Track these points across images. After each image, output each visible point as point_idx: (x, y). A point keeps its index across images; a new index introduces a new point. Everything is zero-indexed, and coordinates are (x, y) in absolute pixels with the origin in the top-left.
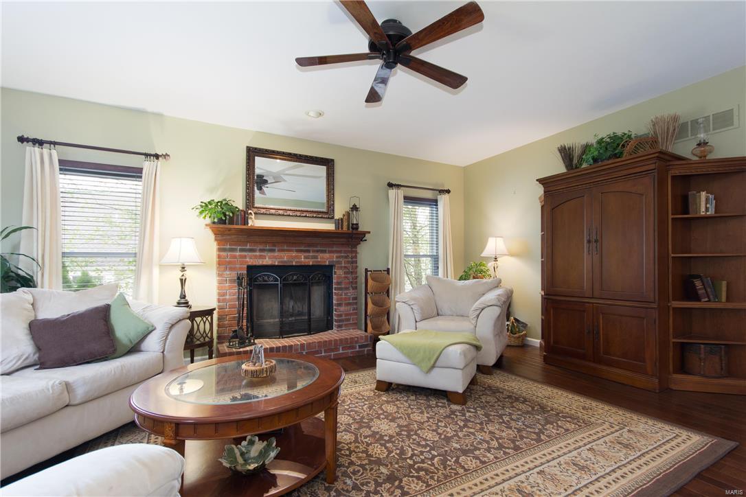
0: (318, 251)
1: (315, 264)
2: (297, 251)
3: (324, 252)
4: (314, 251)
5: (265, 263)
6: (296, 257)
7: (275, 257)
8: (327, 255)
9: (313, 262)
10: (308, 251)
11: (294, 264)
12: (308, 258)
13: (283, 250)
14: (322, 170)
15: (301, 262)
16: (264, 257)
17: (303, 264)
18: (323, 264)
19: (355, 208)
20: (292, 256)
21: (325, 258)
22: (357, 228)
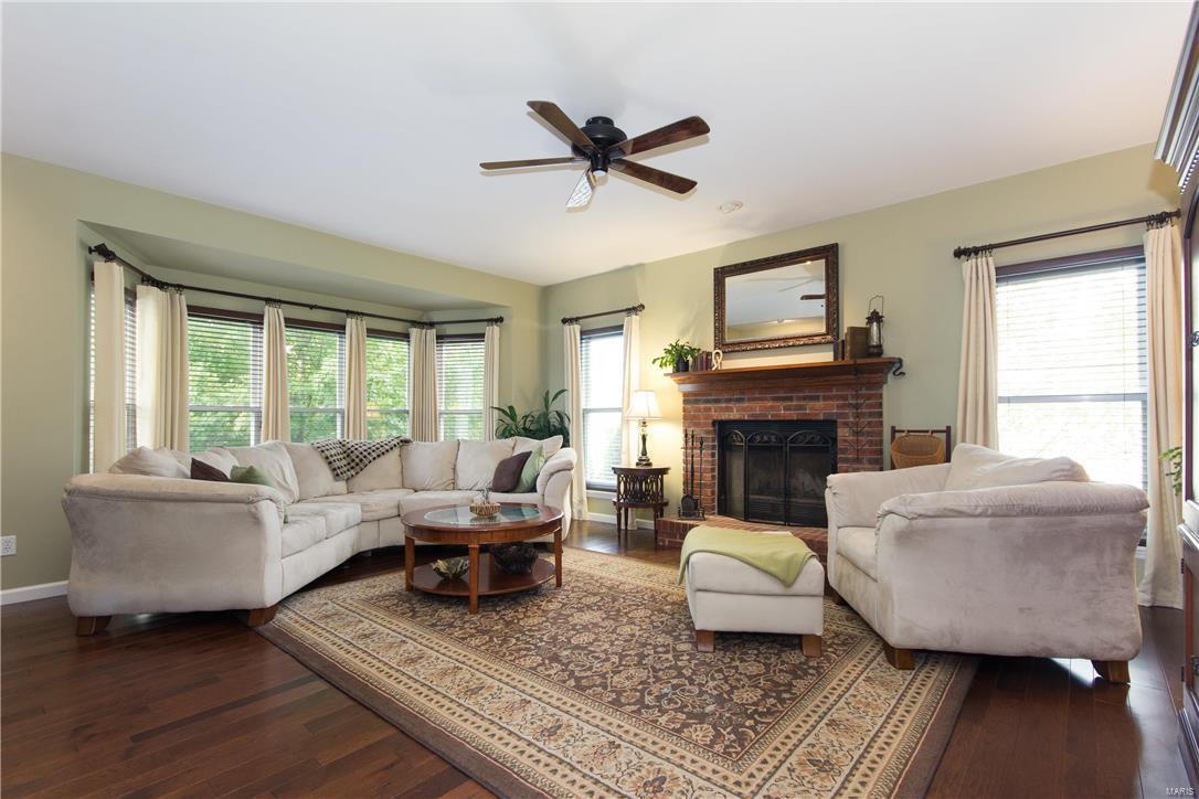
0: (804, 398)
1: (800, 418)
2: (774, 399)
3: (816, 398)
4: (799, 399)
5: (732, 417)
6: (771, 407)
7: (744, 409)
8: (821, 404)
9: (798, 415)
10: (791, 399)
11: (770, 417)
12: (790, 410)
13: (754, 399)
14: (820, 265)
15: (779, 415)
16: (731, 409)
17: (781, 418)
18: (814, 418)
19: (875, 317)
20: (766, 408)
21: (818, 408)
22: (880, 354)
